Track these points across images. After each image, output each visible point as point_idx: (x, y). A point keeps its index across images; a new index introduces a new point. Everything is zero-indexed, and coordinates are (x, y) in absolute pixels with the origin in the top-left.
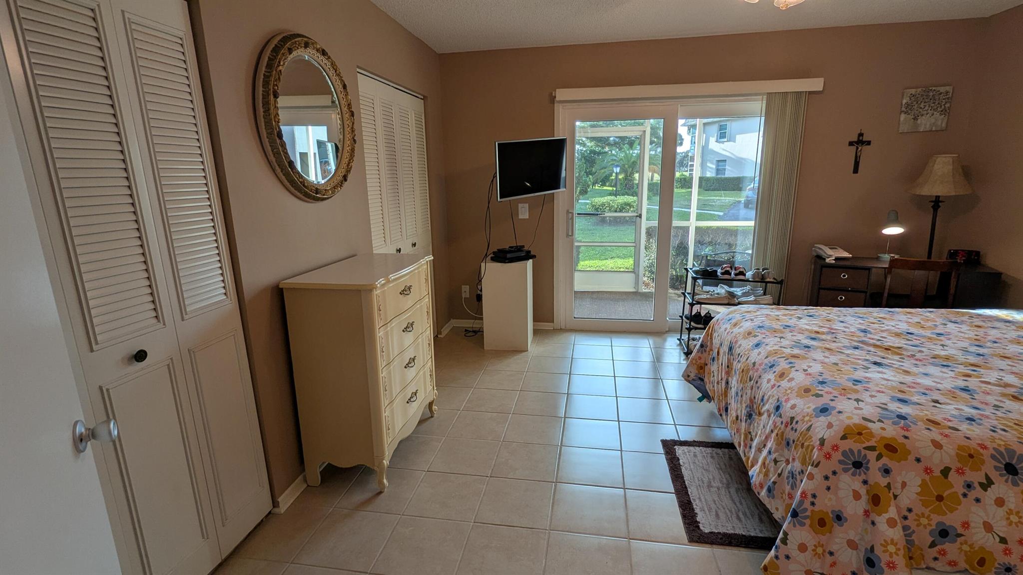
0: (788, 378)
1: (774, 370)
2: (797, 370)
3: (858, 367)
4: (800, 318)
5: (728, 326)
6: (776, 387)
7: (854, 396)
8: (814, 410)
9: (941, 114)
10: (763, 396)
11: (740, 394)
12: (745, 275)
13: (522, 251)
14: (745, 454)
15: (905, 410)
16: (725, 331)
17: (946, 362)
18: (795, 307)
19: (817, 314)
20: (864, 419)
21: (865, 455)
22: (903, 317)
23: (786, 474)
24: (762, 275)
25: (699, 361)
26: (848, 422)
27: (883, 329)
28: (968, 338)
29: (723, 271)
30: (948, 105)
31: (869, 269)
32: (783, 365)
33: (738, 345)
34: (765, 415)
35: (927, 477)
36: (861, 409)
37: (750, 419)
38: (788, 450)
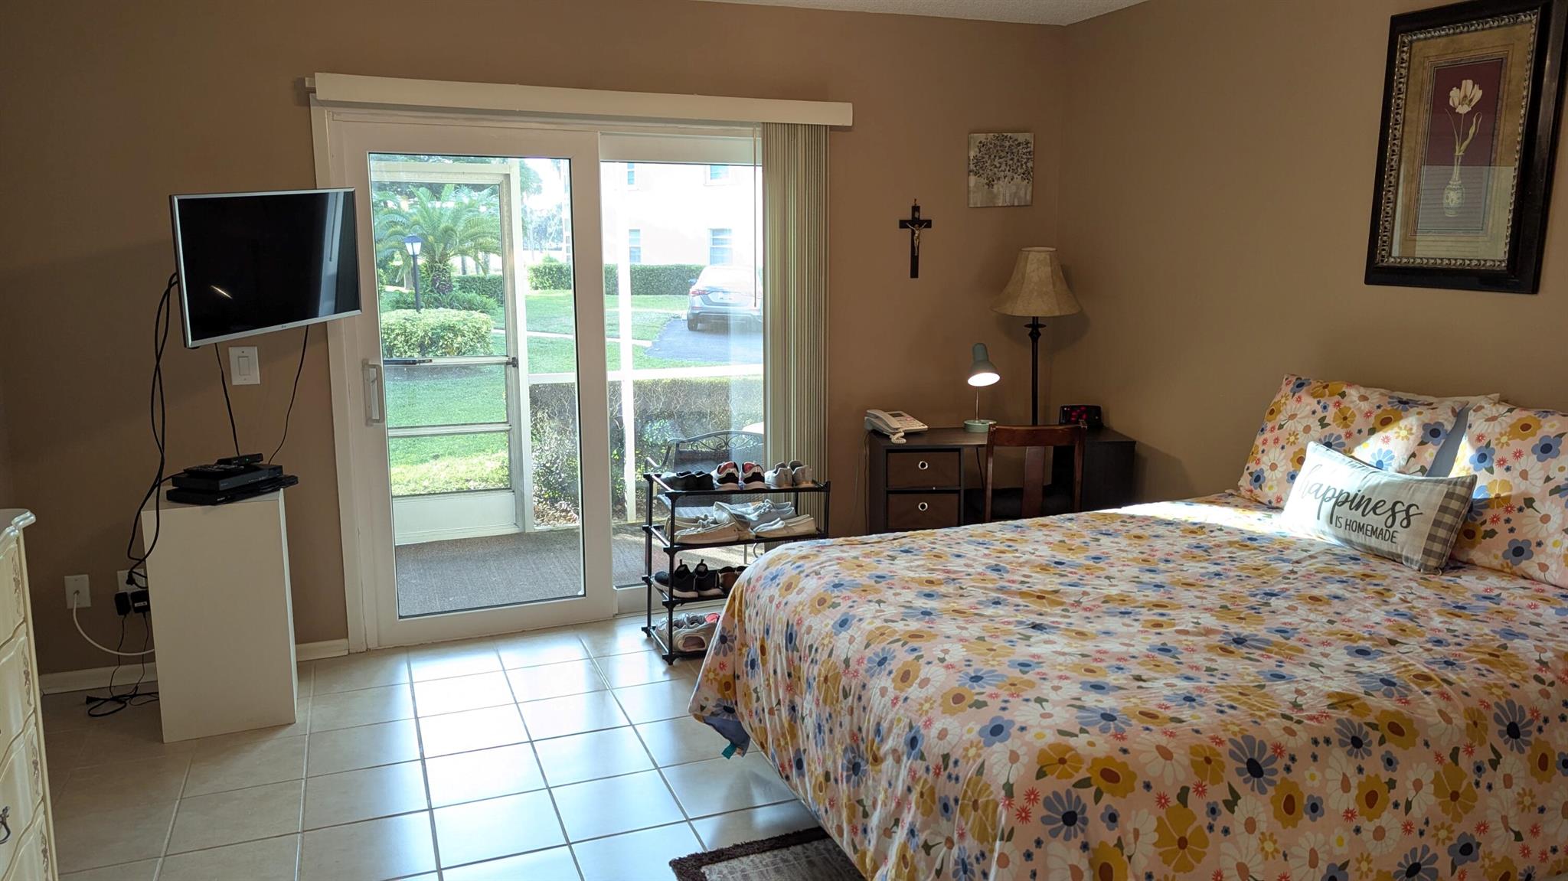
0: (918, 681)
1: (889, 668)
2: (929, 663)
3: (1013, 638)
4: (893, 558)
5: (775, 591)
6: (900, 703)
7: (1032, 694)
8: (981, 733)
9: (1023, 179)
10: (878, 724)
11: (826, 729)
12: (762, 479)
13: (257, 469)
14: (855, 847)
15: (1108, 702)
16: (771, 601)
17: (1123, 607)
18: (874, 537)
19: (915, 546)
20: (1062, 733)
21: (1078, 797)
22: (1039, 535)
23: (951, 867)
24: (793, 477)
25: (721, 673)
26: (1040, 744)
27: (1021, 560)
28: (1134, 560)
29: (723, 475)
30: (1030, 164)
31: (957, 450)
32: (901, 657)
33: (804, 629)
34: (890, 761)
35: (1162, 812)
36: (1050, 716)
37: (856, 774)
38: (948, 820)
